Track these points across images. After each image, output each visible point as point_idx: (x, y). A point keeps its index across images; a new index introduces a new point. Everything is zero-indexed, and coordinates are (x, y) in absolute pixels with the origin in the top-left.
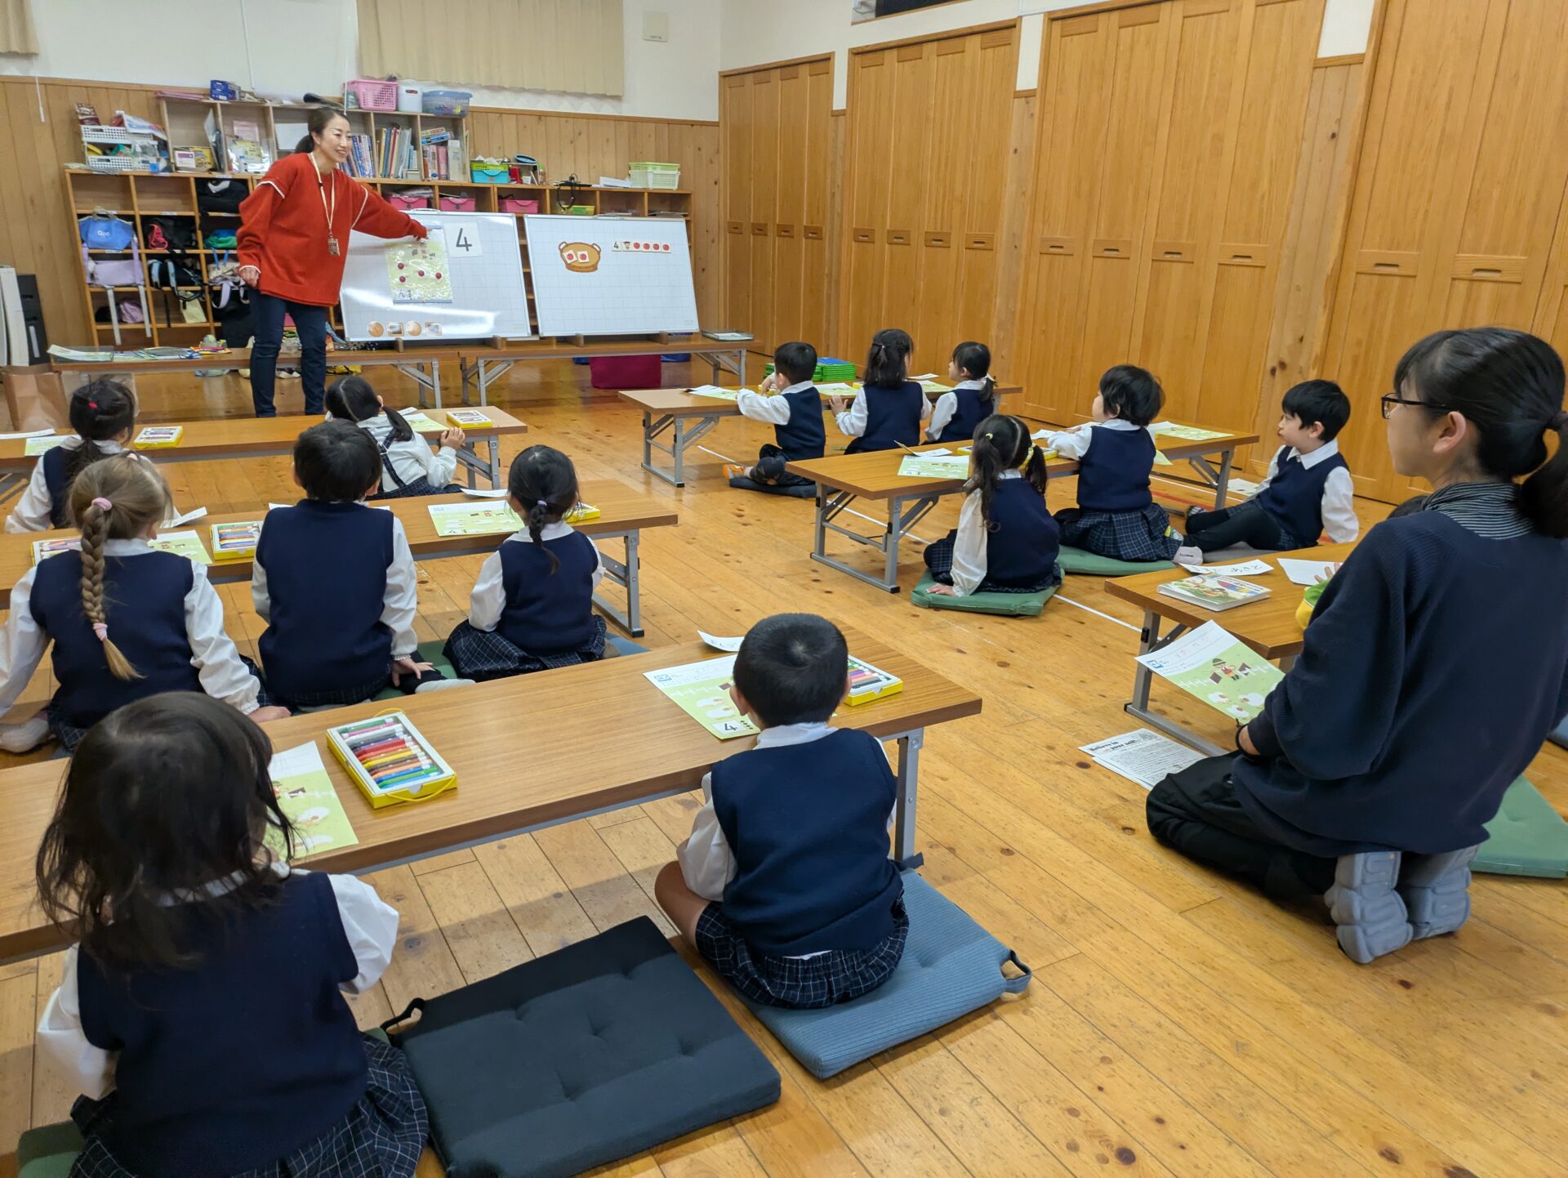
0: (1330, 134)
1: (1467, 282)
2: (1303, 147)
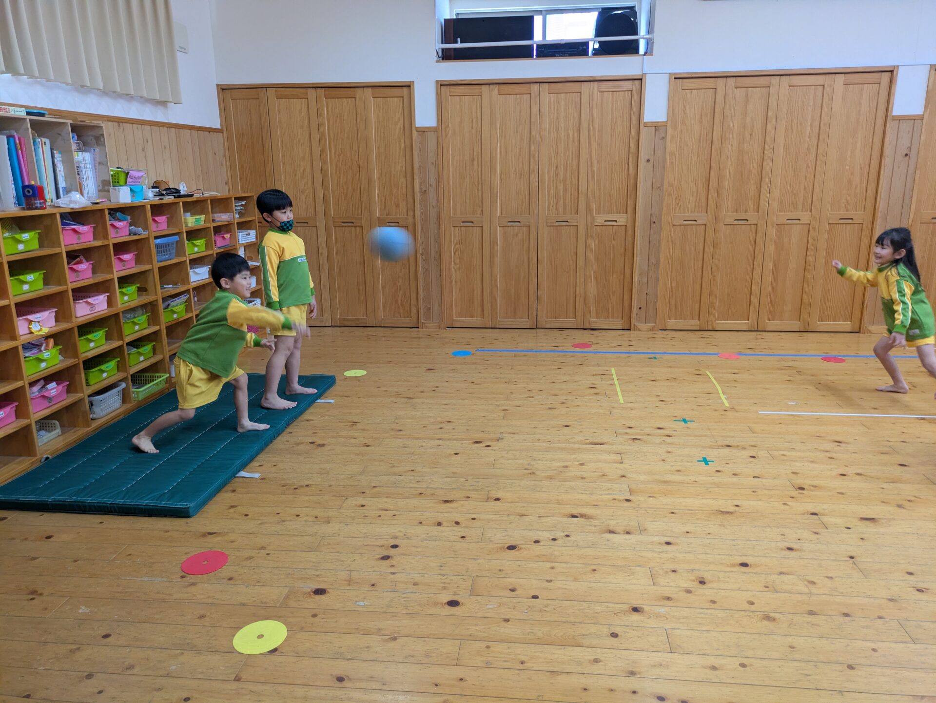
0: (904, 154)
2: (887, 161)
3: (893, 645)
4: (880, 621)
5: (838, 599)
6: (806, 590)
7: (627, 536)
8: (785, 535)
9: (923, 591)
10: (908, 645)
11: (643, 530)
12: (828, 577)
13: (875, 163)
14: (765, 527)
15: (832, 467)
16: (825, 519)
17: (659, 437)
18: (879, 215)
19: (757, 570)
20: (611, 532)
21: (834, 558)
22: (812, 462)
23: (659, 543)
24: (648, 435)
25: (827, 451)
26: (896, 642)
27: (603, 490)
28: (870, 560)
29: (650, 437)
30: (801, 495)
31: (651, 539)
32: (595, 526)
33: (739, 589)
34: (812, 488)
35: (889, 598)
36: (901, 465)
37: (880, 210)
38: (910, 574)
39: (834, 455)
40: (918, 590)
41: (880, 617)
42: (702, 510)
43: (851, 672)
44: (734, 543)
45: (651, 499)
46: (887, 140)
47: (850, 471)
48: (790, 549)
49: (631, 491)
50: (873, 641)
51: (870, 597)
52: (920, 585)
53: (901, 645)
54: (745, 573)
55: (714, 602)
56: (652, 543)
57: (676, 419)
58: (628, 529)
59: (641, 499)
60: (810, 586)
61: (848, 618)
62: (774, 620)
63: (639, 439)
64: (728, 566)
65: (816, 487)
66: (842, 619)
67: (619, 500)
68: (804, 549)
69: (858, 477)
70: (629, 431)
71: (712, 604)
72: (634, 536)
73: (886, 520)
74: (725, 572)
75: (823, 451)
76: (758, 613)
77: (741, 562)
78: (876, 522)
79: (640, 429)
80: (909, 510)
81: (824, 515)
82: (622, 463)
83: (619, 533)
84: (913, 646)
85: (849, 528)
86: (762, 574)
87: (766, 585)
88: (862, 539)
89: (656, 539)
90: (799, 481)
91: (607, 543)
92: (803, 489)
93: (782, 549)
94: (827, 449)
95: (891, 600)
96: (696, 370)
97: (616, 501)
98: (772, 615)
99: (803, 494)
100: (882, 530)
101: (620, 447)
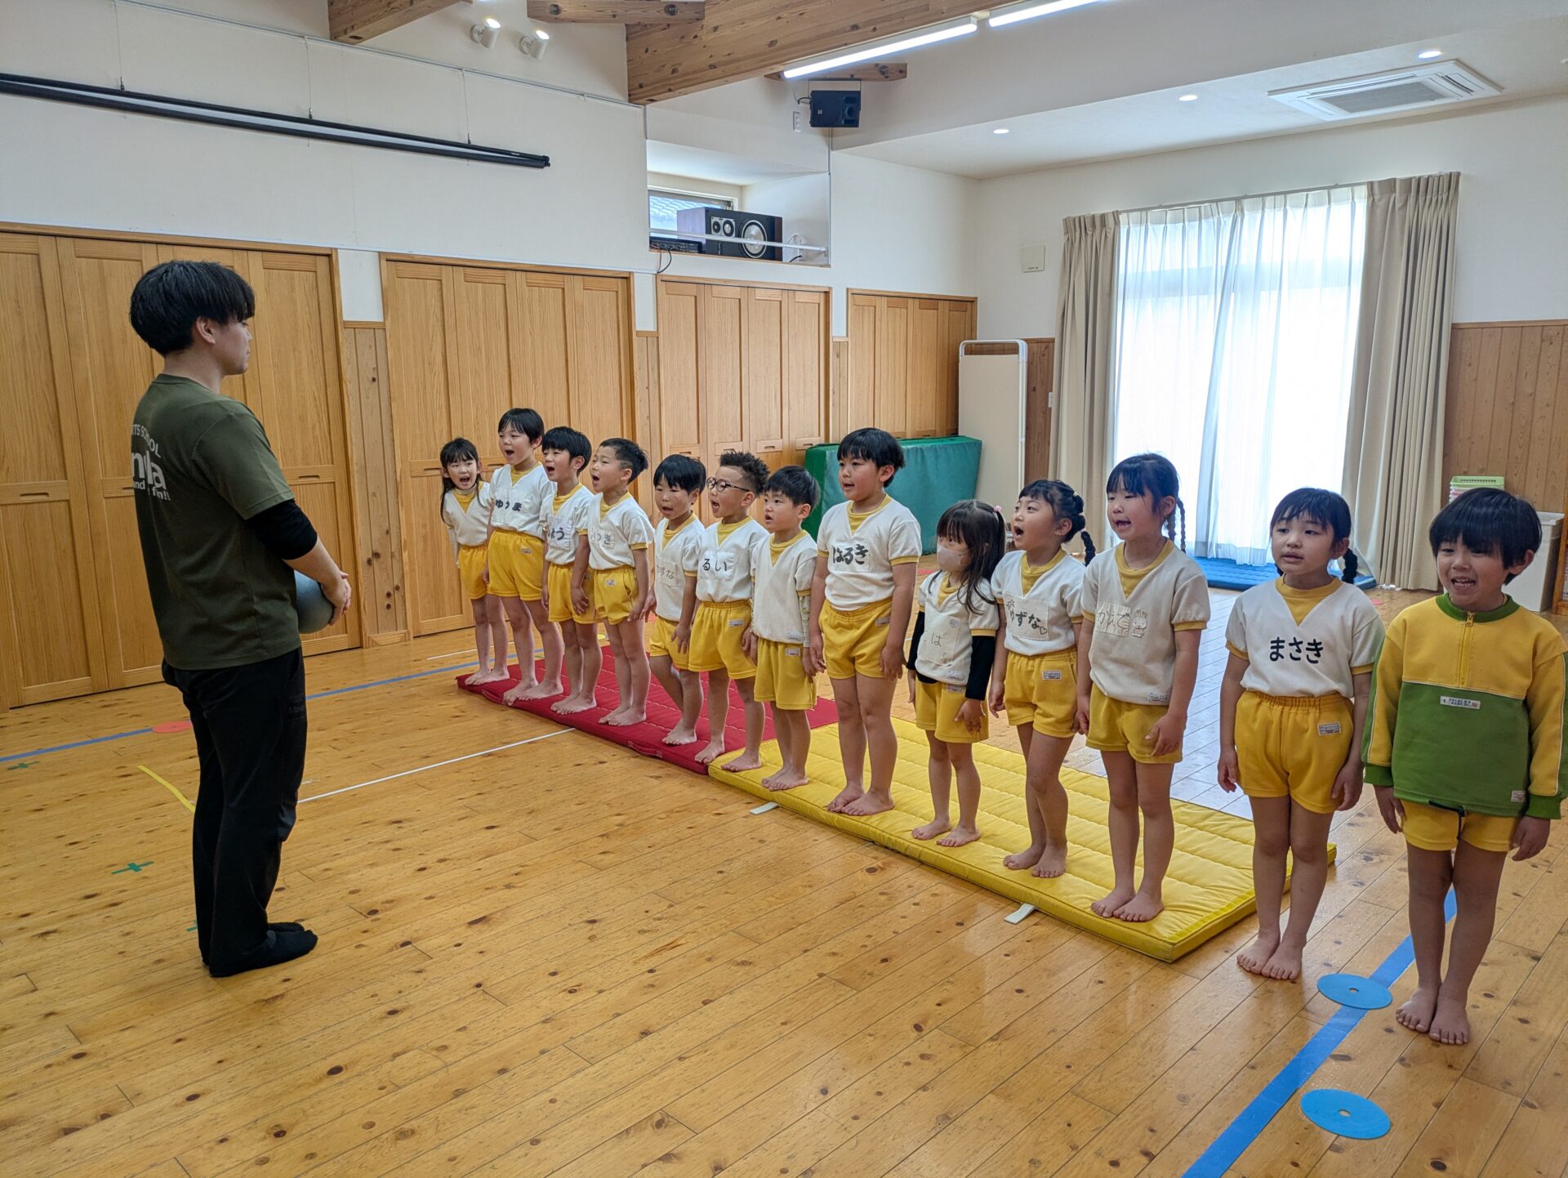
0: (371, 379)
2: (350, 388)
3: (571, 1081)
4: (544, 1057)
5: (484, 1055)
6: (438, 1063)
7: (107, 1122)
8: (377, 995)
9: (576, 991)
10: (586, 1071)
11: (132, 1098)
12: (460, 1030)
13: (333, 391)
14: (344, 995)
15: (402, 863)
16: (423, 945)
17: (96, 913)
18: (354, 468)
19: (358, 1068)
20: (68, 1131)
21: (457, 998)
22: (372, 865)
23: (176, 1105)
24: (71, 916)
25: (387, 842)
26: (572, 1075)
27: (17, 1059)
28: (502, 978)
29: (77, 919)
30: (376, 923)
31: (155, 1106)
32: (28, 1136)
33: (343, 1114)
34: (388, 905)
35: (543, 1019)
36: (488, 828)
37: (355, 459)
38: (554, 974)
39: (397, 844)
40: (570, 992)
41: (543, 1052)
42: (228, 1013)
43: (538, 1148)
44: (306, 1043)
45: (127, 1033)
46: (343, 357)
47: (429, 859)
48: (393, 1013)
49: (78, 1037)
50: (547, 1090)
51: (521, 1030)
52: (571, 984)
53: (579, 1076)
54: (342, 1082)
55: (311, 1156)
56: (160, 1112)
57: (114, 869)
58: (101, 1110)
59: (107, 1041)
60: (443, 1054)
61: (506, 1076)
62: (413, 1132)
63: (54, 931)
64: (310, 1085)
65: (392, 901)
66: (500, 1080)
67: (60, 1064)
68: (411, 1003)
69: (442, 865)
70: (24, 922)
71: (310, 1161)
72: (121, 1115)
73: (500, 914)
74: (310, 1097)
75: (382, 842)
76: (386, 1136)
77: (329, 1069)
78: (489, 920)
79: (48, 910)
80: (521, 887)
81: (418, 939)
82: (35, 990)
83: (87, 1126)
84: (592, 1069)
85: (459, 945)
86: (368, 1070)
87: (381, 1085)
88: (481, 952)
89: (166, 1101)
90: (366, 902)
91: (68, 1155)
92: (374, 912)
93: (382, 1018)
94: (386, 837)
95: (545, 1022)
96: (118, 768)
97: (54, 1068)
98: (407, 1126)
99: (379, 919)
100: (501, 928)
101: (18, 961)
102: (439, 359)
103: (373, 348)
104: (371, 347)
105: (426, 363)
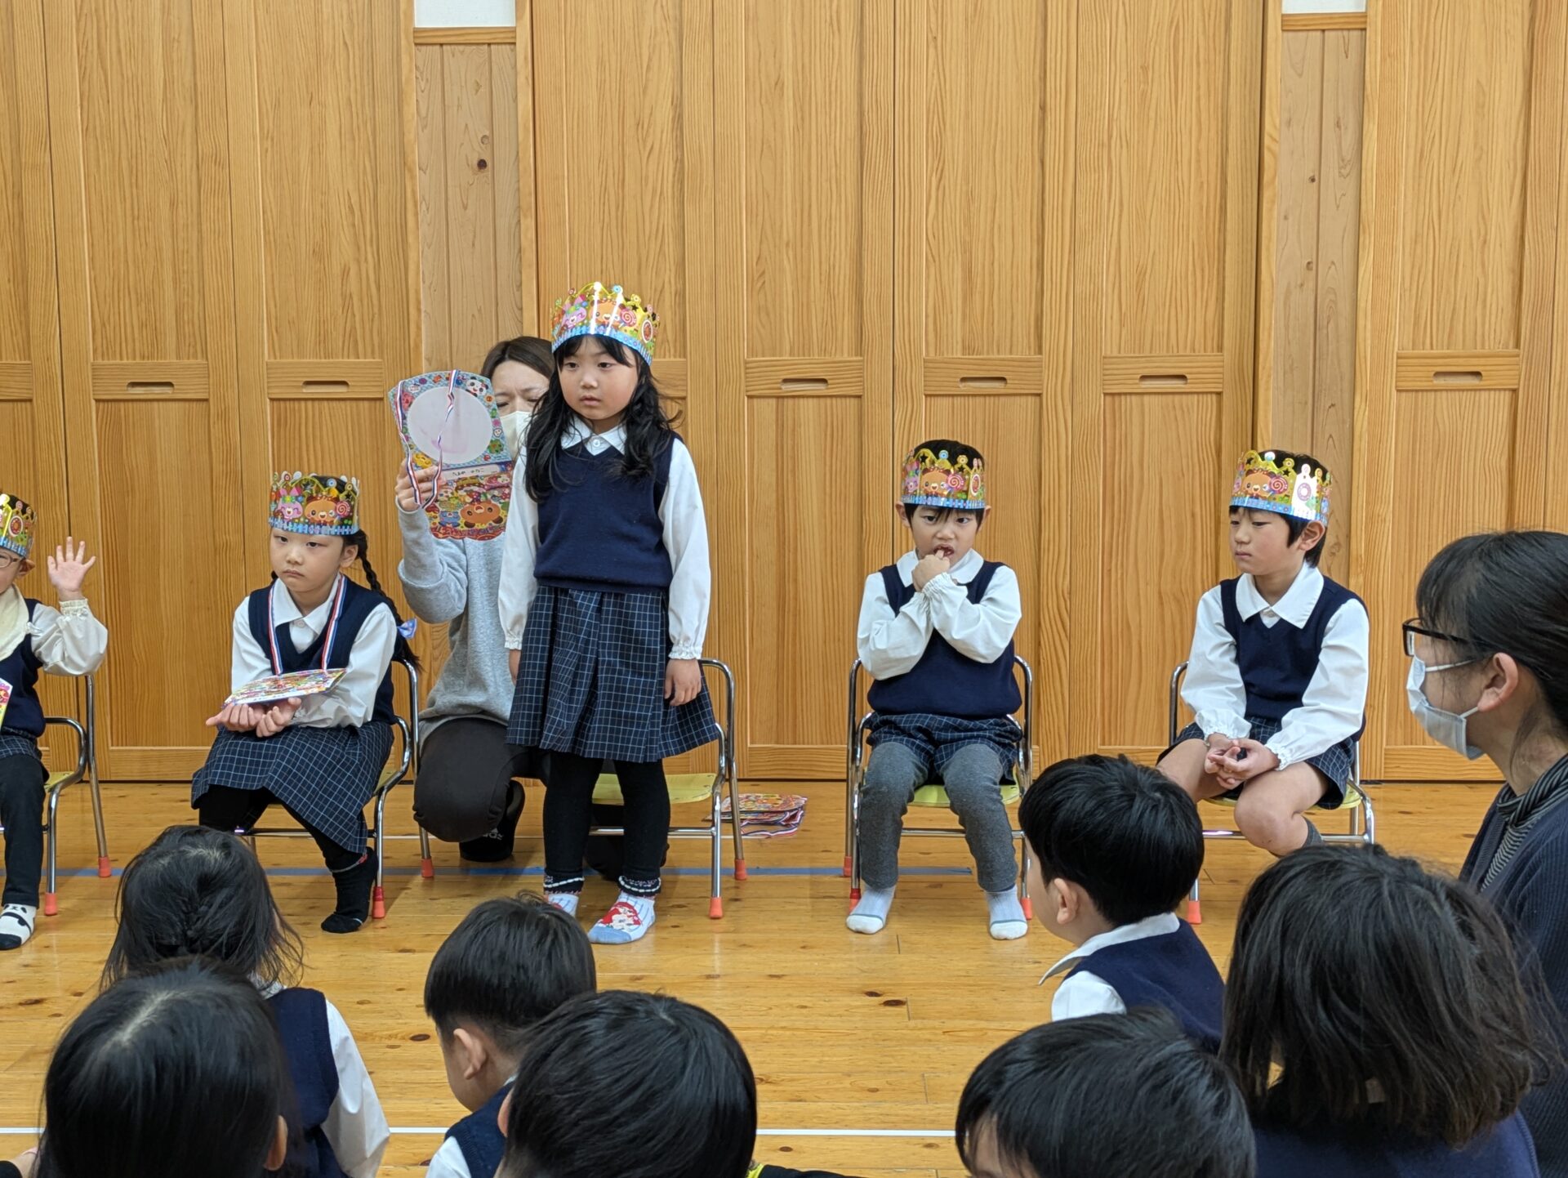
0: (475, 162)
1: (773, 402)
102: (664, 115)
103: (484, 90)
104: (478, 85)
105: (630, 122)
